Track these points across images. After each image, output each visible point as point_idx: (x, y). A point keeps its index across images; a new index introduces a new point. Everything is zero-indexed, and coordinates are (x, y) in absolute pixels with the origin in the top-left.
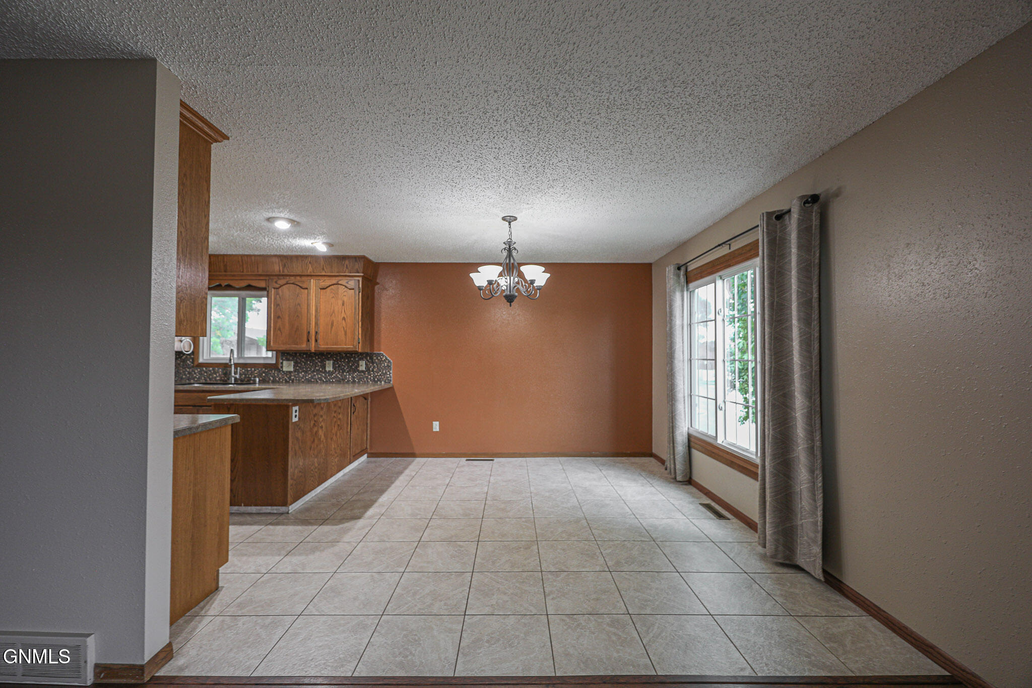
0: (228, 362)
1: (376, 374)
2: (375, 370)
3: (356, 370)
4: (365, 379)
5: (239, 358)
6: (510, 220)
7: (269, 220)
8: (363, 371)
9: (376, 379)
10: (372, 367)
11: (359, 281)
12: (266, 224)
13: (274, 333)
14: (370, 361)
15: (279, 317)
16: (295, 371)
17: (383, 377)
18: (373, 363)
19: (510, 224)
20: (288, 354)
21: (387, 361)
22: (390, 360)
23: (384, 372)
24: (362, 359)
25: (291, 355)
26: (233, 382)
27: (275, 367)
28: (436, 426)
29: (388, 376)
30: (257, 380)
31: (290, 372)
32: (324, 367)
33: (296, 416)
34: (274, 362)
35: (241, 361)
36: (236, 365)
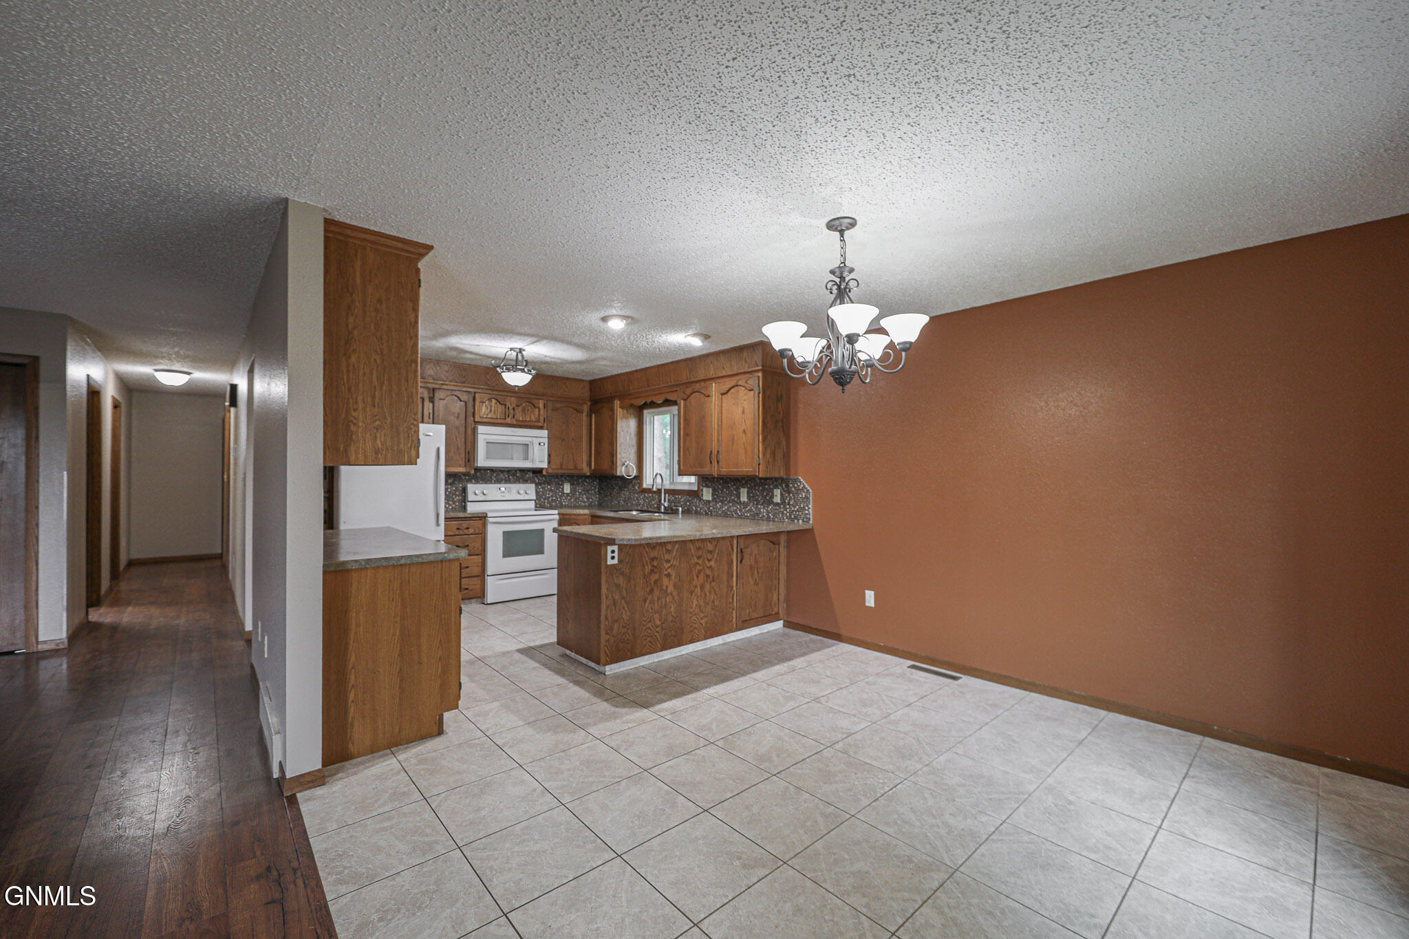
0: (651, 487)
1: (793, 509)
2: (791, 503)
3: (770, 502)
4: (781, 515)
5: (671, 484)
6: (840, 226)
7: (605, 319)
8: (777, 504)
9: (793, 516)
10: (788, 499)
11: (759, 377)
12: (602, 324)
13: (683, 454)
14: (786, 489)
15: (687, 435)
16: (714, 499)
17: (800, 513)
18: (789, 493)
19: (842, 236)
20: (707, 478)
21: (805, 490)
22: (809, 488)
23: (802, 506)
24: (776, 487)
25: (710, 481)
26: (663, 511)
27: (695, 494)
28: (870, 598)
29: (807, 512)
30: (680, 509)
31: (709, 501)
32: (738, 496)
33: (613, 558)
34: (696, 489)
35: (672, 487)
36: (667, 491)
